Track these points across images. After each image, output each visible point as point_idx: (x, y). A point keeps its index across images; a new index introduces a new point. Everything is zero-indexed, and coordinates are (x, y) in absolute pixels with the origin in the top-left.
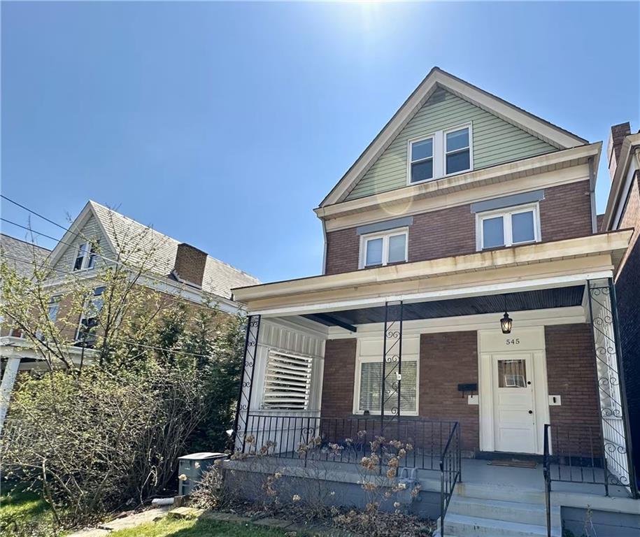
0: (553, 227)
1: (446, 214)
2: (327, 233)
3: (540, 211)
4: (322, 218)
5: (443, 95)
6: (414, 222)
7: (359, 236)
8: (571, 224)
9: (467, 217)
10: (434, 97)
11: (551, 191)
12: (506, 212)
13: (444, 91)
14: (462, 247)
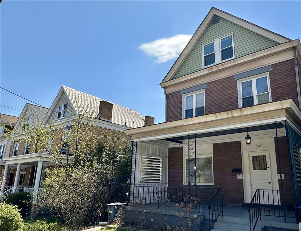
0: (277, 85)
1: (222, 81)
2: (166, 95)
3: (270, 77)
4: (163, 88)
5: (218, 19)
6: (207, 87)
7: (181, 95)
8: (286, 83)
9: (233, 82)
10: (214, 21)
11: (275, 66)
12: (253, 78)
13: (219, 17)
14: (231, 98)
